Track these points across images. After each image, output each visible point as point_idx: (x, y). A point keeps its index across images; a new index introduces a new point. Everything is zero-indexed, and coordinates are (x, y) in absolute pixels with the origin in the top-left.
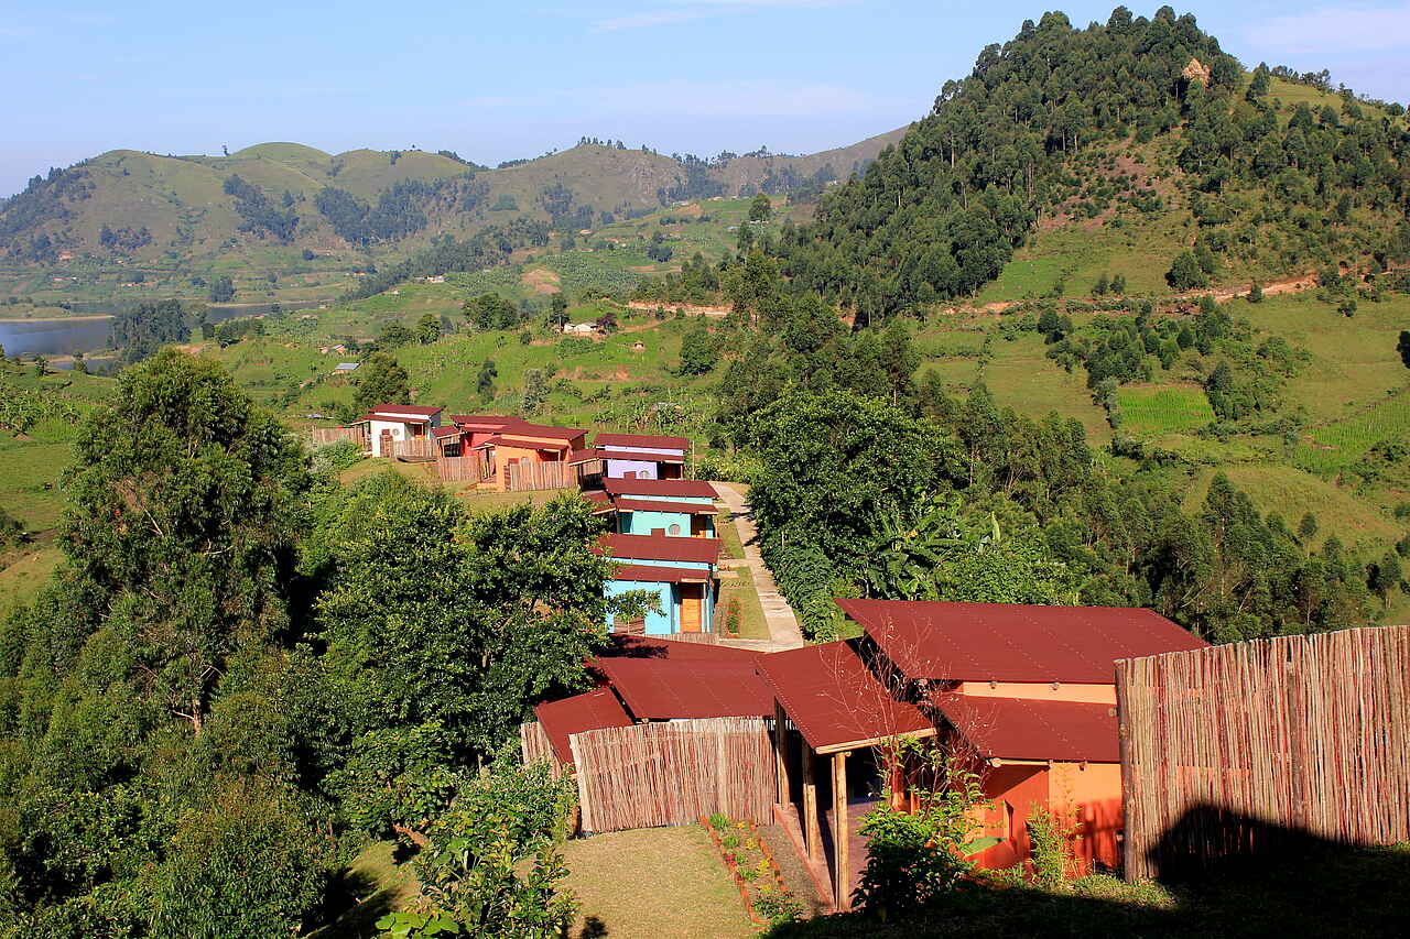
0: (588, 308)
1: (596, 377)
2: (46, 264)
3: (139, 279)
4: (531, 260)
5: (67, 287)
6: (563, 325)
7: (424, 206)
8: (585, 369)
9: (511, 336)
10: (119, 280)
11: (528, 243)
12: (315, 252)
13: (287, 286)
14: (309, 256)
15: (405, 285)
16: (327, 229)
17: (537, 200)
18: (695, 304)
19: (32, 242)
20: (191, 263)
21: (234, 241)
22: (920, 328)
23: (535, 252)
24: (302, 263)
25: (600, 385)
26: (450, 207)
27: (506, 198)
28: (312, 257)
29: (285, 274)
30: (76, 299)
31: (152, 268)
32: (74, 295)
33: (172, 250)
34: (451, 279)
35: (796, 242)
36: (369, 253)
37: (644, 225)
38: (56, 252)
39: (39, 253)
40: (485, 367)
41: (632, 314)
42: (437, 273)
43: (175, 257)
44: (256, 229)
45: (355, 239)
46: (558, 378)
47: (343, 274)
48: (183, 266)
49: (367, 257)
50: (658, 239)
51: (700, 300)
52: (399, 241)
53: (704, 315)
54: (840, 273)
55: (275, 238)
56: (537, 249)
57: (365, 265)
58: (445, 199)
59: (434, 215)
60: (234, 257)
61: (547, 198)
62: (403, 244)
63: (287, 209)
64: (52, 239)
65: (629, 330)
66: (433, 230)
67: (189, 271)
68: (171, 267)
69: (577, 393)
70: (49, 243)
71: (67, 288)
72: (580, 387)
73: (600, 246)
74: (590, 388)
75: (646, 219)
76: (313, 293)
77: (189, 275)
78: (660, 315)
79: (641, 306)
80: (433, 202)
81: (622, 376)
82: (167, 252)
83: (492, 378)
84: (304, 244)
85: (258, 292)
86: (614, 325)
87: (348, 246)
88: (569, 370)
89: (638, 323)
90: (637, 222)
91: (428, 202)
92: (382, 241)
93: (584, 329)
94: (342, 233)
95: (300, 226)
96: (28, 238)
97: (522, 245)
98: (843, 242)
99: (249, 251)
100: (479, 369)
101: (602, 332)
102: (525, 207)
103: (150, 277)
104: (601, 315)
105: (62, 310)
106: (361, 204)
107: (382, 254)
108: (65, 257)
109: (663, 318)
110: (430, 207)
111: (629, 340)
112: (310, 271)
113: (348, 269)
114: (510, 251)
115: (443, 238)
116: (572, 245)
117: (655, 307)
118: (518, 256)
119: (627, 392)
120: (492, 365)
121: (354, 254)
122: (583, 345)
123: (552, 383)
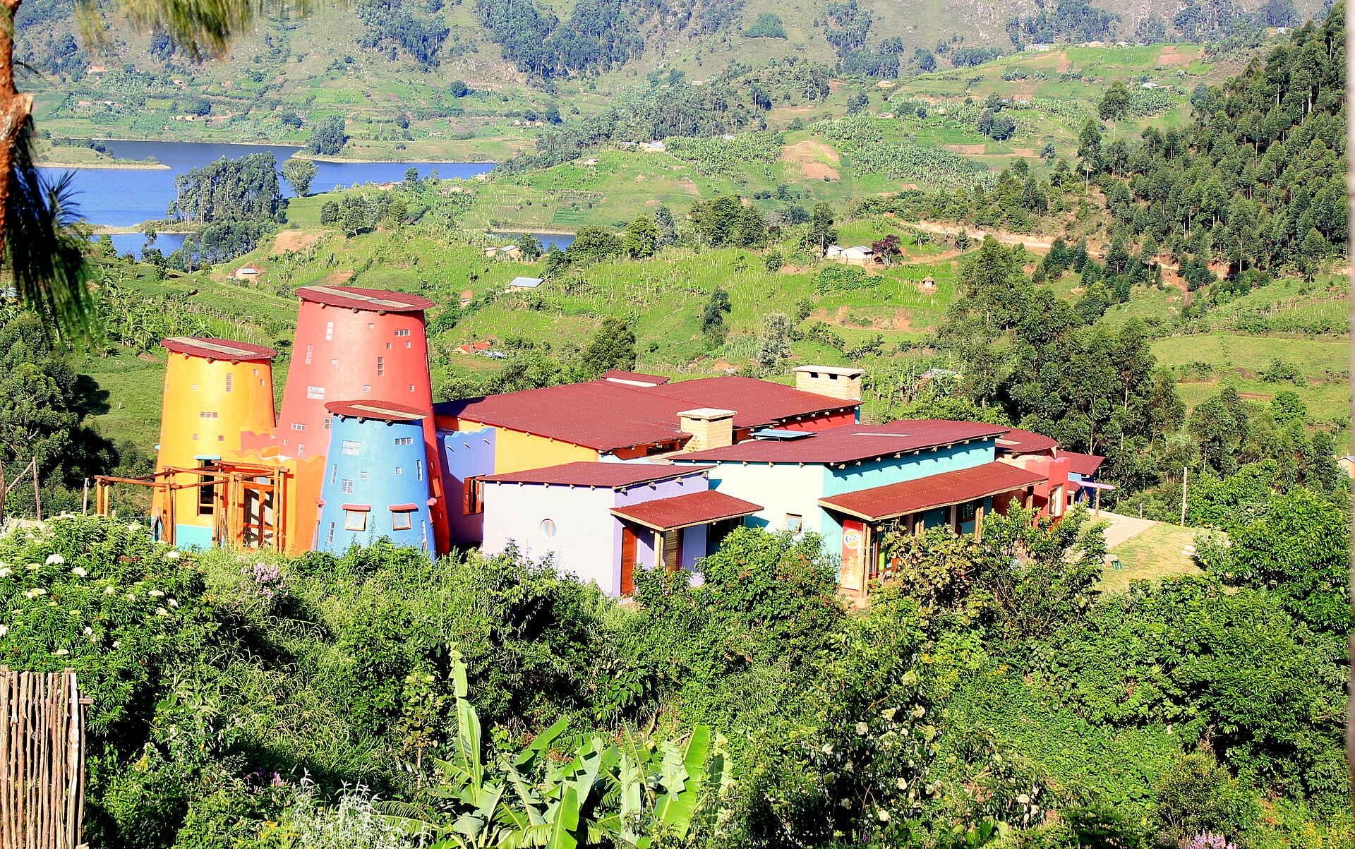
0: (861, 226)
1: (865, 323)
2: (69, 78)
3: (204, 110)
4: (797, 126)
5: (97, 115)
6: (826, 247)
7: (641, 22)
8: (853, 311)
9: (755, 257)
10: (174, 109)
11: (797, 96)
12: (470, 85)
13: (425, 134)
14: (461, 92)
15: (606, 151)
16: (491, 52)
17: (816, 25)
18: (1010, 231)
19: (49, 44)
20: (282, 91)
21: (349, 60)
22: (1302, 292)
23: (805, 110)
24: (449, 101)
25: (868, 334)
26: (682, 27)
27: (769, 17)
28: (464, 93)
29: (422, 116)
30: (110, 135)
31: (225, 94)
32: (107, 130)
33: (255, 67)
34: (675, 147)
35: (1162, 151)
36: (552, 91)
37: (976, 80)
38: (84, 61)
39: (60, 61)
40: (714, 300)
41: (923, 239)
42: (656, 135)
43: (260, 80)
44: (384, 43)
45: (533, 68)
46: (811, 321)
47: (509, 121)
48: (271, 94)
49: (548, 97)
50: (996, 105)
51: (1019, 225)
52: (598, 73)
53: (1021, 246)
54: (1214, 203)
55: (412, 60)
56: (810, 106)
57: (544, 109)
58: (675, 14)
59: (655, 37)
60: (347, 85)
61: (832, 23)
62: (606, 81)
63: (433, 16)
64: (80, 41)
65: (916, 261)
66: (651, 61)
67: (279, 102)
68: (254, 95)
69: (838, 343)
70: (75, 46)
71: (96, 118)
72: (842, 336)
73: (906, 110)
74: (855, 337)
75: (981, 69)
76: (464, 150)
77: (279, 108)
78: (962, 243)
79: (935, 228)
80: (656, 18)
81: (902, 324)
82: (248, 71)
83: (723, 313)
84: (454, 72)
85: (381, 142)
86: (896, 252)
87: (521, 79)
88: (831, 310)
89: (930, 252)
90: (967, 72)
91: (648, 16)
92: (572, 73)
93: (855, 256)
94: (513, 57)
95: (449, 44)
96: (45, 37)
97: (787, 97)
98: (1225, 160)
99: (370, 79)
100: (706, 300)
101: (878, 260)
102: (796, 34)
103: (222, 107)
104: (879, 237)
105: (93, 152)
106: (544, 15)
107: (571, 93)
108: (95, 70)
109: (965, 247)
110: (648, 26)
111: (917, 274)
112: (460, 113)
113: (519, 114)
114: (768, 106)
115: (667, 74)
116: (864, 101)
117: (954, 230)
118: (780, 115)
119: (906, 347)
120: (725, 296)
121: (528, 91)
122: (851, 278)
123: (805, 326)
